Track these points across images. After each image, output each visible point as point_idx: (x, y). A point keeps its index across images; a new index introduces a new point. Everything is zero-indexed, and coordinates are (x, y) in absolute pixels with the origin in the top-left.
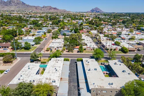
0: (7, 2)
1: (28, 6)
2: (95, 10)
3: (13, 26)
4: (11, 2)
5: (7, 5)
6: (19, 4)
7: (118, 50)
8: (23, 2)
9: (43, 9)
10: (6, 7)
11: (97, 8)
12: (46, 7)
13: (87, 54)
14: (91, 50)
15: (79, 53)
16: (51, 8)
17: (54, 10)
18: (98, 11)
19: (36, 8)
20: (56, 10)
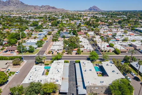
0: (6, 2)
1: (27, 6)
2: (93, 8)
3: (15, 29)
4: (10, 2)
5: (6, 6)
6: (18, 4)
7: (111, 52)
8: (21, 2)
9: (41, 8)
10: (5, 7)
11: (94, 7)
12: (44, 6)
13: (84, 55)
14: (88, 52)
15: (77, 55)
16: (49, 7)
17: (53, 9)
18: (96, 10)
19: (35, 7)
20: (54, 10)
